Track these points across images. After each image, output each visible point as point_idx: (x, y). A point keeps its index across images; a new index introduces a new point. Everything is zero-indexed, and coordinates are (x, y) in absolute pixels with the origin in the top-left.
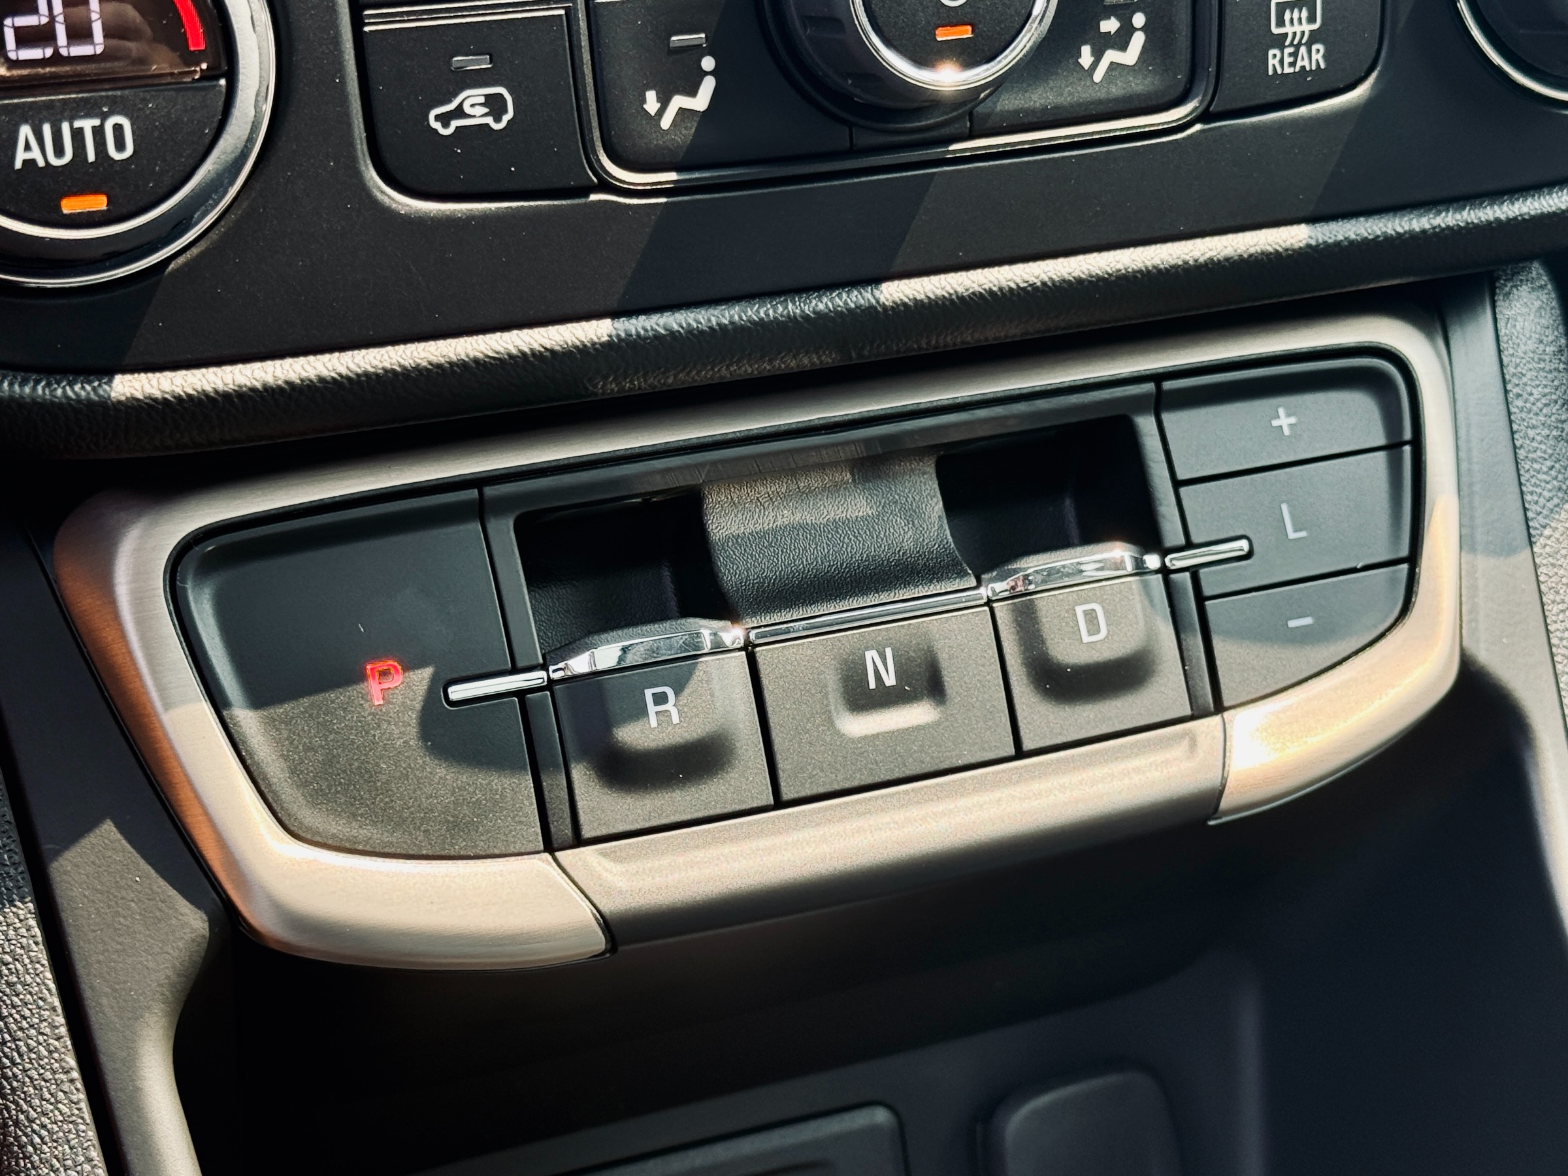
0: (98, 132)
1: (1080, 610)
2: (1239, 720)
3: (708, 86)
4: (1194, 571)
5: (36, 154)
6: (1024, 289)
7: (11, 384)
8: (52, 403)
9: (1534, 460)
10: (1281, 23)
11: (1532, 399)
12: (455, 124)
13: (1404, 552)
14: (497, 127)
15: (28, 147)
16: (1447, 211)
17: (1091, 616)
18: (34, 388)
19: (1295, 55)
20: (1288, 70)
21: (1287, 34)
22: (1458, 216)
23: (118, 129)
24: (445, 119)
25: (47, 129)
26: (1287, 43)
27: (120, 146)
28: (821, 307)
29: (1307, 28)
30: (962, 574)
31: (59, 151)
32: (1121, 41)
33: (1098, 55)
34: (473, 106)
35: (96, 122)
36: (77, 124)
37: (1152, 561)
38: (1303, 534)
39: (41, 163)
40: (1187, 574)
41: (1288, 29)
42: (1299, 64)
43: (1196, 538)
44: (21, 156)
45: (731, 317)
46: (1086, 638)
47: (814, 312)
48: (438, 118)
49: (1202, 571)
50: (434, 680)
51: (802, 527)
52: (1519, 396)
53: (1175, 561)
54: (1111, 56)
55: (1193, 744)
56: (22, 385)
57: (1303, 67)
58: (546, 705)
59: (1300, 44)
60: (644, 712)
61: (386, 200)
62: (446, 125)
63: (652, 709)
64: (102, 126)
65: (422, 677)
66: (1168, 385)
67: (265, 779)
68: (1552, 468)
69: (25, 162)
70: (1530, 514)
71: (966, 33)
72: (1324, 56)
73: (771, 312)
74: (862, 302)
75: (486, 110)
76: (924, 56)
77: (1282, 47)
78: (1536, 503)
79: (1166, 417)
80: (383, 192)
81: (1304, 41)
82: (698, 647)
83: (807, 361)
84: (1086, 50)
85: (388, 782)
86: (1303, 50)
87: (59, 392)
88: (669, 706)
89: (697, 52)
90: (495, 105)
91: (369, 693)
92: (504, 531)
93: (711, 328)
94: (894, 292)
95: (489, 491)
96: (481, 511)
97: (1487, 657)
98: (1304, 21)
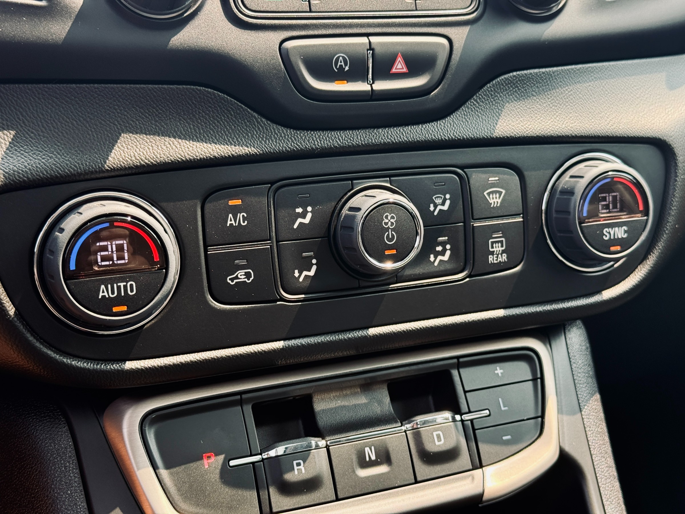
0: (125, 287)
1: (435, 434)
2: (488, 470)
3: (314, 268)
4: (472, 421)
5: (106, 294)
6: (414, 330)
7: (94, 365)
8: (106, 371)
9: (580, 384)
10: (492, 247)
11: (578, 364)
12: (235, 281)
13: (540, 414)
14: (248, 282)
15: (103, 292)
16: (548, 305)
17: (439, 437)
18: (101, 366)
19: (497, 257)
20: (495, 262)
21: (494, 251)
22: (551, 307)
23: (131, 286)
24: (232, 280)
25: (109, 286)
26: (495, 253)
27: (132, 291)
28: (350, 336)
29: (501, 249)
30: (396, 422)
31: (113, 293)
32: (443, 253)
33: (436, 257)
34: (241, 275)
35: (125, 284)
36: (119, 284)
37: (458, 417)
38: (506, 408)
39: (107, 296)
40: (469, 422)
41: (495, 249)
42: (499, 260)
43: (472, 410)
44: (101, 294)
45: (322, 339)
46: (437, 443)
47: (348, 338)
48: (230, 279)
49: (474, 421)
50: (225, 459)
51: (344, 406)
52: (574, 363)
53: (466, 417)
54: (440, 258)
55: (473, 478)
56: (97, 365)
57: (500, 261)
58: (261, 467)
59: (499, 254)
60: (293, 469)
61: (213, 305)
62: (232, 282)
63: (296, 468)
64: (127, 285)
65: (221, 458)
66: (461, 360)
67: (169, 493)
68: (586, 386)
69: (102, 296)
70: (580, 401)
71: (394, 252)
72: (507, 258)
73: (334, 338)
74: (363, 334)
75: (245, 277)
76: (381, 258)
77: (493, 255)
78: (582, 398)
79: (461, 370)
80: (212, 302)
81: (500, 253)
82: (311, 447)
83: (345, 353)
84: (432, 256)
85: (209, 494)
86: (500, 256)
87: (109, 367)
88: (301, 467)
89: (311, 258)
90: (248, 275)
91: (204, 464)
92: (248, 409)
93: (315, 343)
94: (373, 331)
95: (244, 396)
96: (241, 403)
97: (568, 448)
98: (500, 247)
